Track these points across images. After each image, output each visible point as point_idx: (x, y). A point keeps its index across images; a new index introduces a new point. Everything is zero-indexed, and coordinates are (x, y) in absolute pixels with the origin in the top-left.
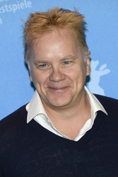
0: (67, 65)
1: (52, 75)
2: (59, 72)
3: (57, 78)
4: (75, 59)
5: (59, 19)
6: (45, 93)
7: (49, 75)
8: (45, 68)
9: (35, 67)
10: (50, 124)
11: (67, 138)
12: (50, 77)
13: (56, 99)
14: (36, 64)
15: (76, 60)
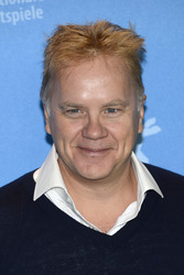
0: (111, 115)
1: (86, 129)
2: (99, 125)
3: (95, 134)
4: (125, 106)
5: (107, 41)
6: (71, 156)
7: (81, 127)
8: (76, 115)
9: (58, 111)
10: (70, 204)
11: (96, 228)
12: (82, 131)
13: (88, 167)
14: (62, 108)
15: (127, 108)
